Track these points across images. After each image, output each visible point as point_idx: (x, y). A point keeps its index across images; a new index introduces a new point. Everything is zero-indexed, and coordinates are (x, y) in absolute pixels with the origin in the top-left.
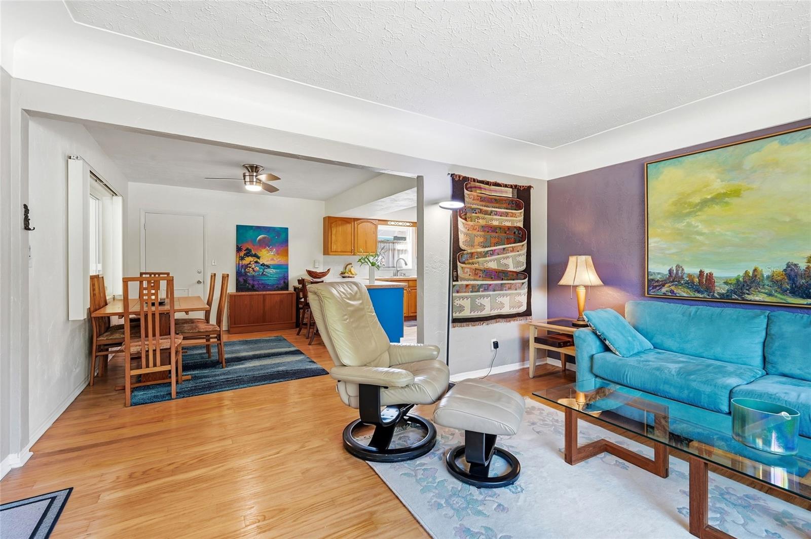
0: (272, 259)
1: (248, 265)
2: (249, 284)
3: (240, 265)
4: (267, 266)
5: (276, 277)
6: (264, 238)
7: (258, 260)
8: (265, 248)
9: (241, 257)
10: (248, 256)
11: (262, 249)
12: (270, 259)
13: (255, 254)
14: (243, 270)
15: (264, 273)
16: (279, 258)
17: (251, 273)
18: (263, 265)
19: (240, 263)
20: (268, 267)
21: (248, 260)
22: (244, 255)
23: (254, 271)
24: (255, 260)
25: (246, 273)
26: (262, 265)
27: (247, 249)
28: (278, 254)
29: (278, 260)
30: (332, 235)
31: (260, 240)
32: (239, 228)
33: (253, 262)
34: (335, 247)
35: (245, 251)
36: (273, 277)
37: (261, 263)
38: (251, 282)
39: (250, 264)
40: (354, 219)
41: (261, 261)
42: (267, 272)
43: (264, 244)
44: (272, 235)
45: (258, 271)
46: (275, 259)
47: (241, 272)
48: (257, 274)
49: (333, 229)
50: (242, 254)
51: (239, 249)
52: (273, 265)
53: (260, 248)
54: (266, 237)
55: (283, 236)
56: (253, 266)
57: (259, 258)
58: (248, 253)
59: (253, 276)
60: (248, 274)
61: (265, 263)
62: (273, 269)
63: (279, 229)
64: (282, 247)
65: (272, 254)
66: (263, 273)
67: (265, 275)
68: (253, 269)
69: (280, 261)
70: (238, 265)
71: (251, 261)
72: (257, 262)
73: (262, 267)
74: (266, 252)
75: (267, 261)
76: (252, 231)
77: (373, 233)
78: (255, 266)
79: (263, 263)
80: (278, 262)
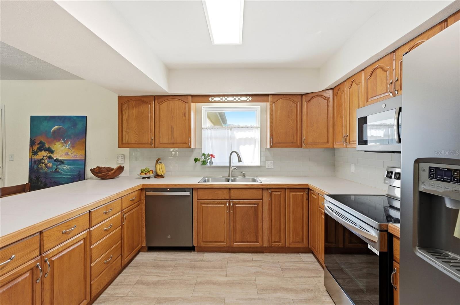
0: (67, 154)
1: (41, 160)
2: (41, 182)
3: (33, 160)
5: (70, 175)
6: (59, 129)
7: (52, 155)
8: (59, 140)
9: (35, 151)
10: (41, 151)
11: (57, 142)
12: (64, 154)
13: (49, 148)
14: (36, 167)
16: (74, 152)
17: (44, 170)
18: (57, 160)
19: (33, 158)
20: (62, 162)
21: (43, 154)
22: (37, 149)
23: (47, 167)
24: (48, 155)
25: (38, 169)
26: (55, 160)
27: (41, 143)
28: (73, 147)
29: (74, 155)
30: (124, 122)
31: (54, 132)
32: (33, 118)
33: (46, 157)
34: (127, 138)
35: (38, 144)
36: (66, 175)
37: (55, 158)
38: (43, 180)
39: (43, 159)
40: (154, 96)
41: (55, 156)
42: (60, 169)
43: (58, 136)
44: (67, 125)
45: (51, 168)
47: (34, 169)
49: (124, 113)
50: (35, 148)
51: (32, 143)
53: (54, 142)
54: (61, 128)
55: (80, 126)
56: (46, 162)
57: (52, 152)
58: (42, 148)
60: (41, 170)
61: (59, 159)
63: (75, 118)
64: (78, 139)
65: (67, 147)
66: (56, 170)
67: (58, 172)
68: (45, 164)
69: (76, 156)
70: (31, 160)
71: (44, 156)
72: (50, 157)
73: (56, 163)
74: (60, 145)
75: (61, 156)
76: (46, 122)
77: (183, 115)
78: (48, 162)
79: (57, 159)
80: (74, 157)
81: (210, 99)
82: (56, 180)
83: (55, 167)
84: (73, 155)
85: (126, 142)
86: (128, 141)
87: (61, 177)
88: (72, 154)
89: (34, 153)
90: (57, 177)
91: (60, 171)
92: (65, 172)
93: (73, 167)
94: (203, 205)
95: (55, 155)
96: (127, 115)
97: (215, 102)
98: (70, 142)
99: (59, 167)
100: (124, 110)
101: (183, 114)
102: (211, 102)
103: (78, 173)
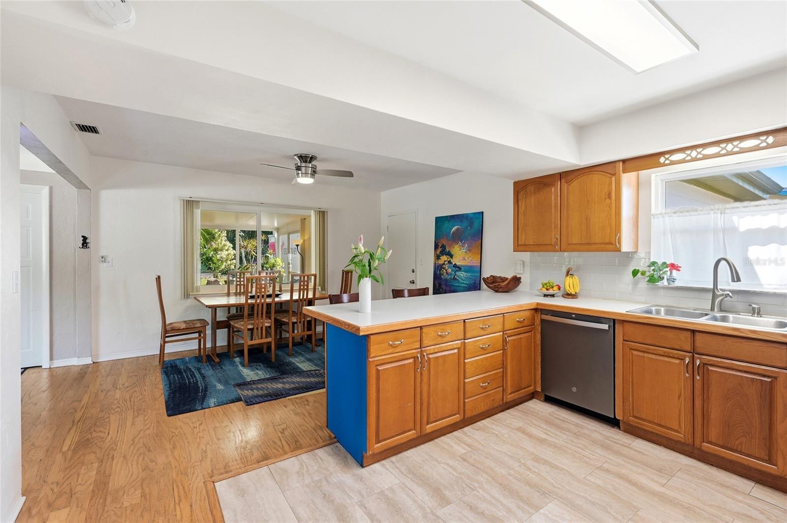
0: (464, 259)
3: (437, 265)
4: (459, 267)
5: (466, 284)
6: (458, 229)
7: (451, 260)
8: (458, 243)
9: (438, 255)
10: (443, 255)
12: (461, 259)
13: (449, 251)
14: (438, 272)
15: (456, 277)
16: (470, 256)
17: (445, 276)
18: (455, 266)
19: (437, 262)
20: (460, 269)
21: (444, 258)
22: (440, 253)
23: (447, 273)
24: (448, 260)
25: (441, 274)
27: (443, 246)
28: (470, 250)
31: (454, 233)
32: (437, 220)
33: (447, 262)
34: (524, 238)
35: (441, 248)
37: (453, 264)
39: (444, 264)
42: (458, 276)
43: (457, 238)
44: (465, 224)
45: (451, 274)
46: (466, 258)
48: (450, 277)
49: (520, 204)
50: (438, 252)
51: (436, 246)
52: (464, 266)
53: (454, 244)
55: (476, 225)
57: (451, 256)
58: (444, 252)
59: (446, 279)
60: (442, 276)
61: (457, 264)
62: (465, 272)
63: (472, 215)
64: (476, 241)
65: (464, 251)
66: (454, 276)
68: (446, 270)
69: (472, 262)
70: (435, 264)
71: (445, 261)
72: (450, 262)
73: (454, 268)
74: (458, 249)
75: (459, 261)
76: (447, 222)
77: (607, 197)
78: (448, 267)
79: (455, 264)
80: (470, 263)
81: (662, 160)
82: (454, 288)
83: (453, 273)
84: (469, 260)
85: (523, 243)
86: (524, 242)
87: (459, 286)
88: (468, 258)
89: (438, 257)
90: (455, 285)
91: (457, 278)
92: (462, 279)
93: (469, 274)
94: (635, 353)
95: (454, 260)
96: (523, 206)
97: (673, 163)
98: (466, 245)
99: (457, 273)
100: (520, 199)
101: (607, 194)
102: (664, 165)
103: (473, 282)
